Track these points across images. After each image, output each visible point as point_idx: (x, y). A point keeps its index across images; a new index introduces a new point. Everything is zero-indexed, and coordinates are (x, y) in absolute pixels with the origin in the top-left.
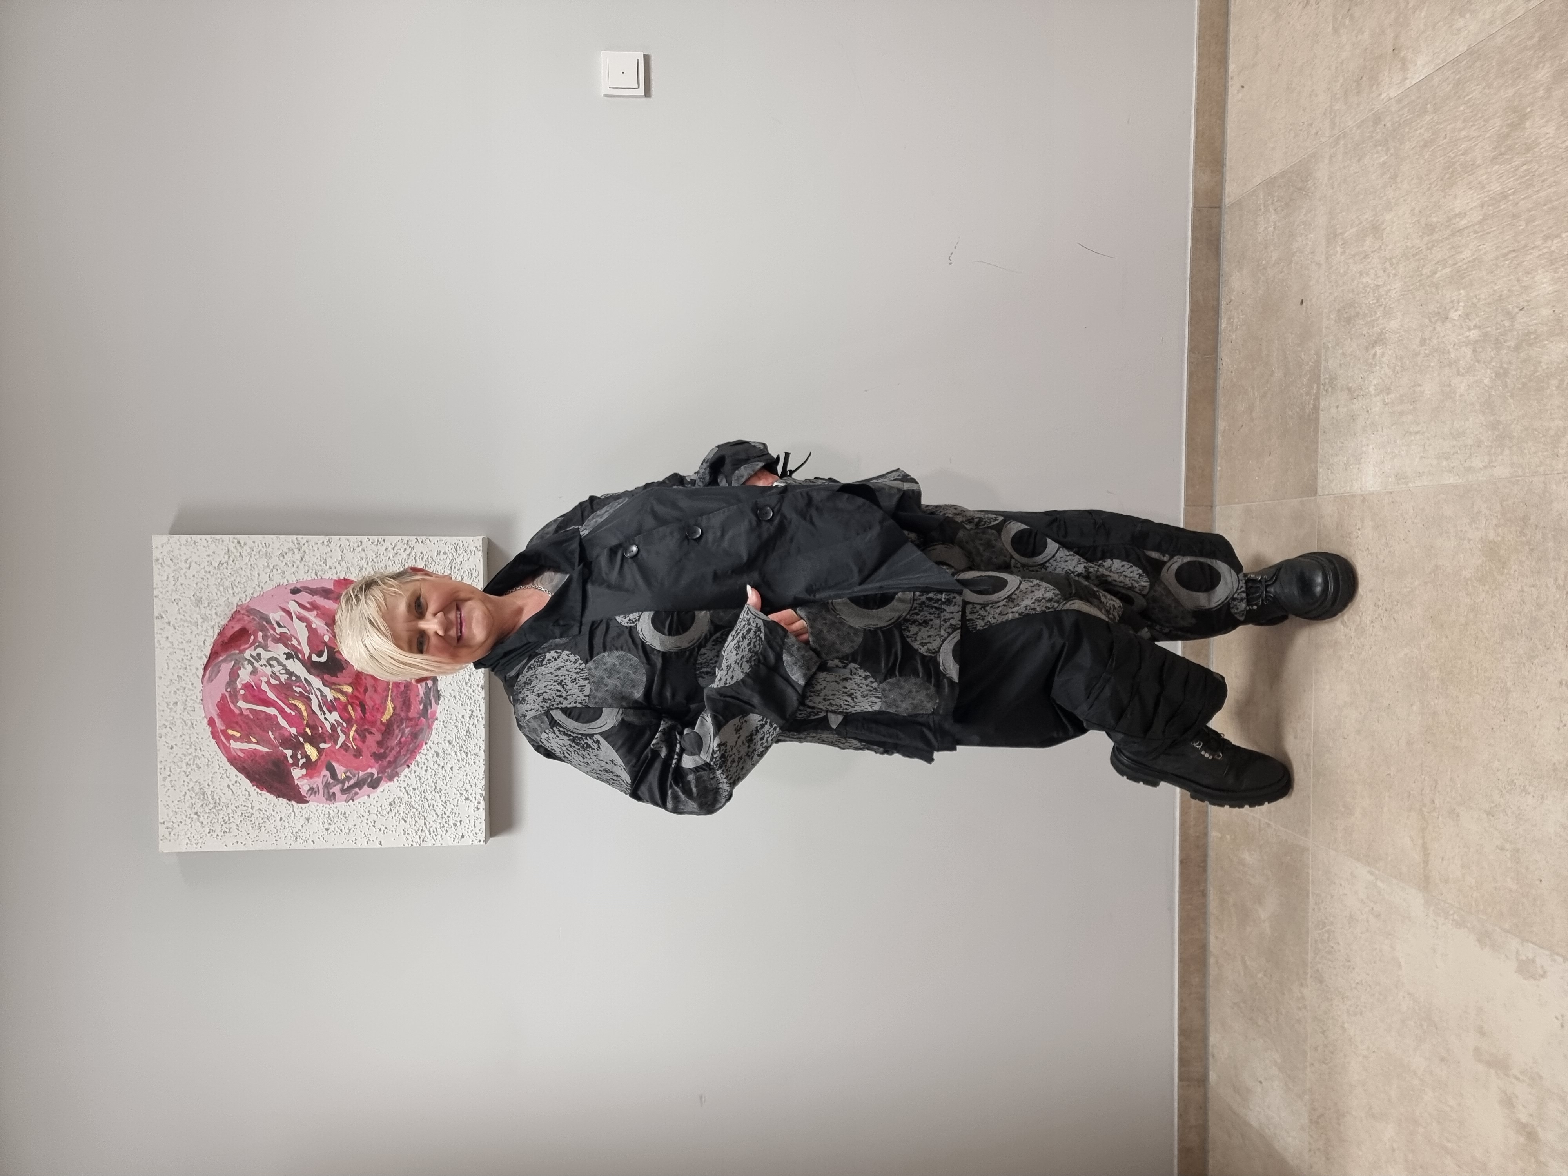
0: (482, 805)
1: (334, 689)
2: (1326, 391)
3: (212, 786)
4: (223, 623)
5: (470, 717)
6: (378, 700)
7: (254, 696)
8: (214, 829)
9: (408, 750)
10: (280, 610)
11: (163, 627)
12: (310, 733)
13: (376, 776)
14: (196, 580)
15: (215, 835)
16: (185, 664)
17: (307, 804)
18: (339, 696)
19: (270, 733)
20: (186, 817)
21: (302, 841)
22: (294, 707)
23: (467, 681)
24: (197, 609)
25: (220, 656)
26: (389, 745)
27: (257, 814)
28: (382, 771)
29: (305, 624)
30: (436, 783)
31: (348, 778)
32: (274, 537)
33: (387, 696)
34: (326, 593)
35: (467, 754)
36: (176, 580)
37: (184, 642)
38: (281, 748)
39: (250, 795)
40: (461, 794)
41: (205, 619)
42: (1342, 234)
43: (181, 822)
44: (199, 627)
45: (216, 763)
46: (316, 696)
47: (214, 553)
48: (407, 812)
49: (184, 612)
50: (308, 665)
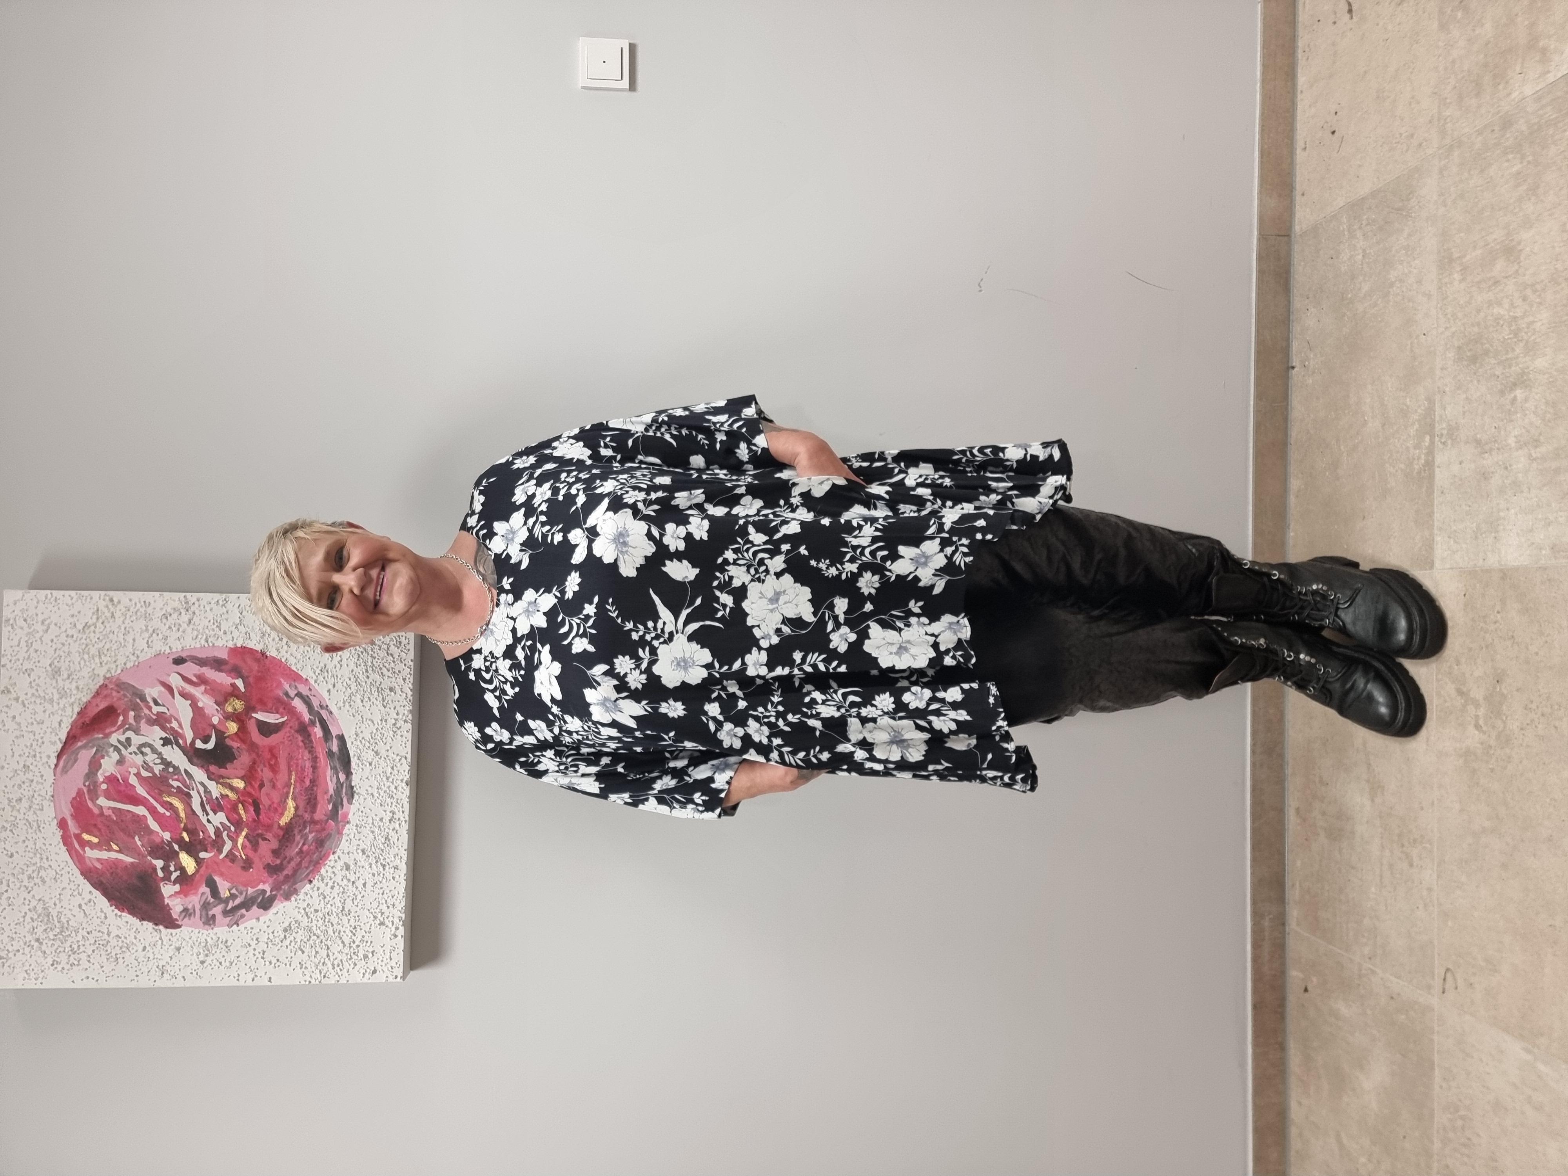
0: (401, 931)
1: (221, 784)
2: (1444, 443)
3: (59, 906)
4: (85, 700)
5: (390, 821)
6: (276, 797)
7: (119, 792)
8: (59, 960)
9: (310, 862)
10: (159, 685)
11: (9, 705)
12: (187, 839)
13: (268, 894)
14: (54, 647)
15: (59, 968)
16: (34, 751)
17: (179, 930)
18: (227, 792)
19: (137, 838)
20: (25, 944)
21: (169, 977)
22: (170, 806)
23: (389, 775)
24: (54, 681)
25: (79, 740)
26: (288, 855)
27: (113, 942)
28: (276, 887)
29: (190, 702)
30: (344, 903)
31: (233, 897)
32: (157, 594)
33: (288, 793)
34: (217, 664)
35: (384, 866)
36: (29, 645)
37: (35, 723)
38: (149, 858)
39: (106, 918)
40: (375, 917)
41: (63, 694)
42: (1459, 257)
43: (18, 951)
44: (54, 704)
45: (66, 876)
46: (199, 792)
47: (79, 612)
48: (305, 940)
49: (38, 685)
50: (191, 753)
